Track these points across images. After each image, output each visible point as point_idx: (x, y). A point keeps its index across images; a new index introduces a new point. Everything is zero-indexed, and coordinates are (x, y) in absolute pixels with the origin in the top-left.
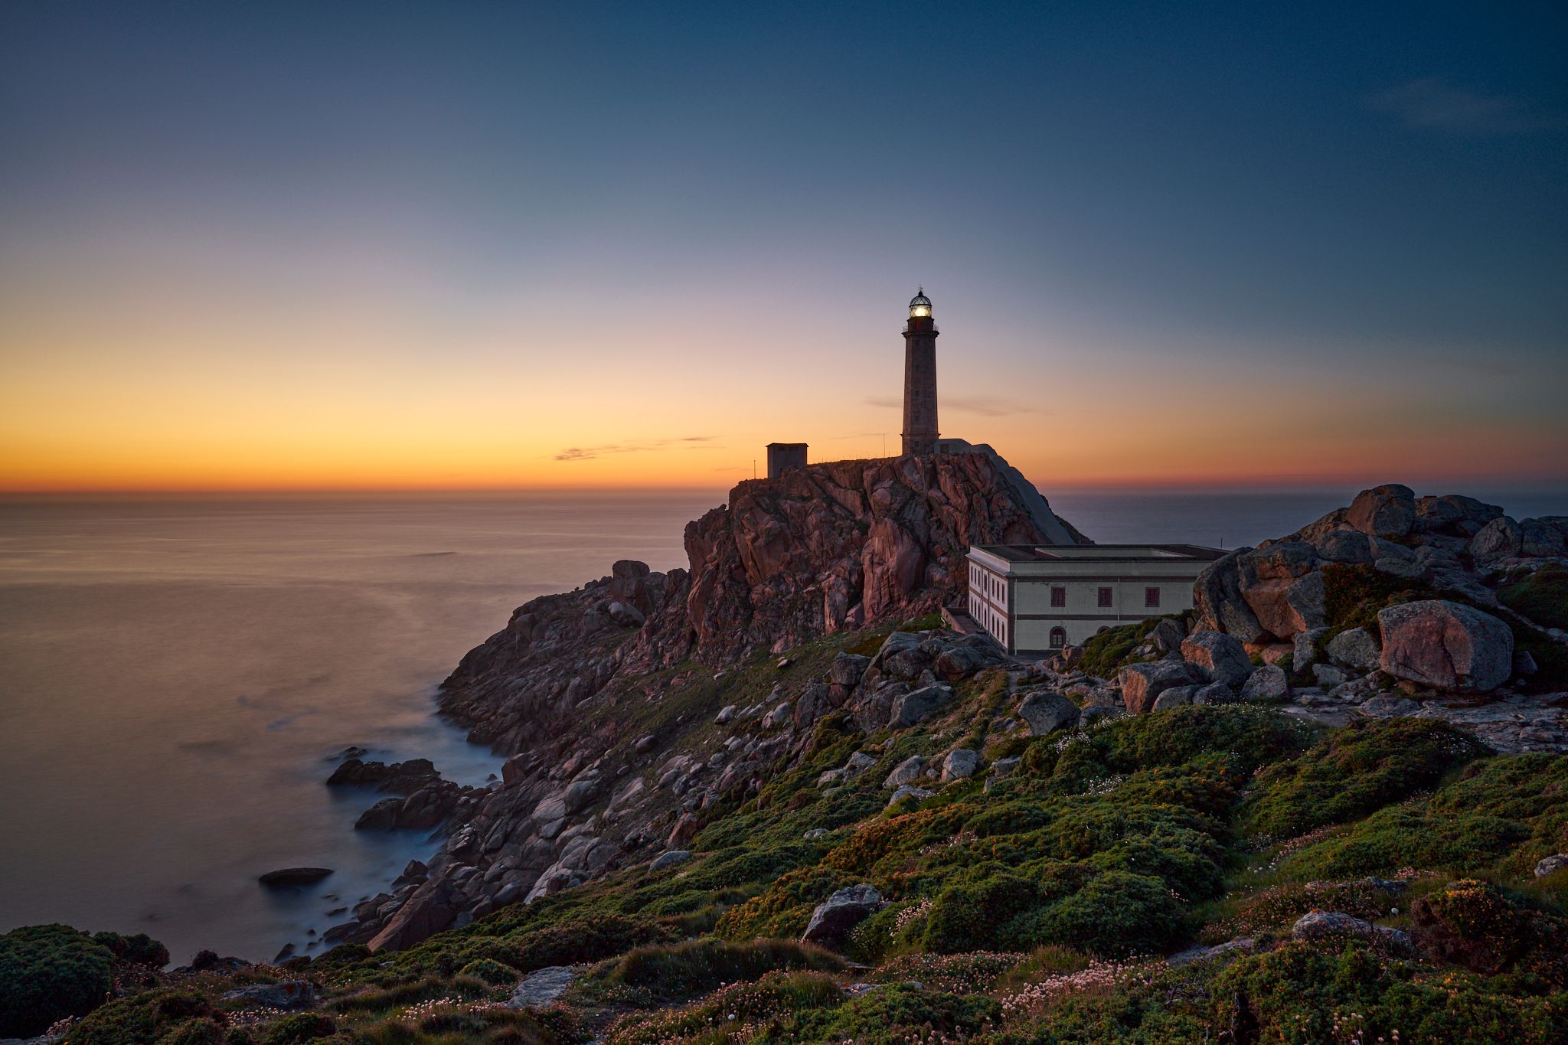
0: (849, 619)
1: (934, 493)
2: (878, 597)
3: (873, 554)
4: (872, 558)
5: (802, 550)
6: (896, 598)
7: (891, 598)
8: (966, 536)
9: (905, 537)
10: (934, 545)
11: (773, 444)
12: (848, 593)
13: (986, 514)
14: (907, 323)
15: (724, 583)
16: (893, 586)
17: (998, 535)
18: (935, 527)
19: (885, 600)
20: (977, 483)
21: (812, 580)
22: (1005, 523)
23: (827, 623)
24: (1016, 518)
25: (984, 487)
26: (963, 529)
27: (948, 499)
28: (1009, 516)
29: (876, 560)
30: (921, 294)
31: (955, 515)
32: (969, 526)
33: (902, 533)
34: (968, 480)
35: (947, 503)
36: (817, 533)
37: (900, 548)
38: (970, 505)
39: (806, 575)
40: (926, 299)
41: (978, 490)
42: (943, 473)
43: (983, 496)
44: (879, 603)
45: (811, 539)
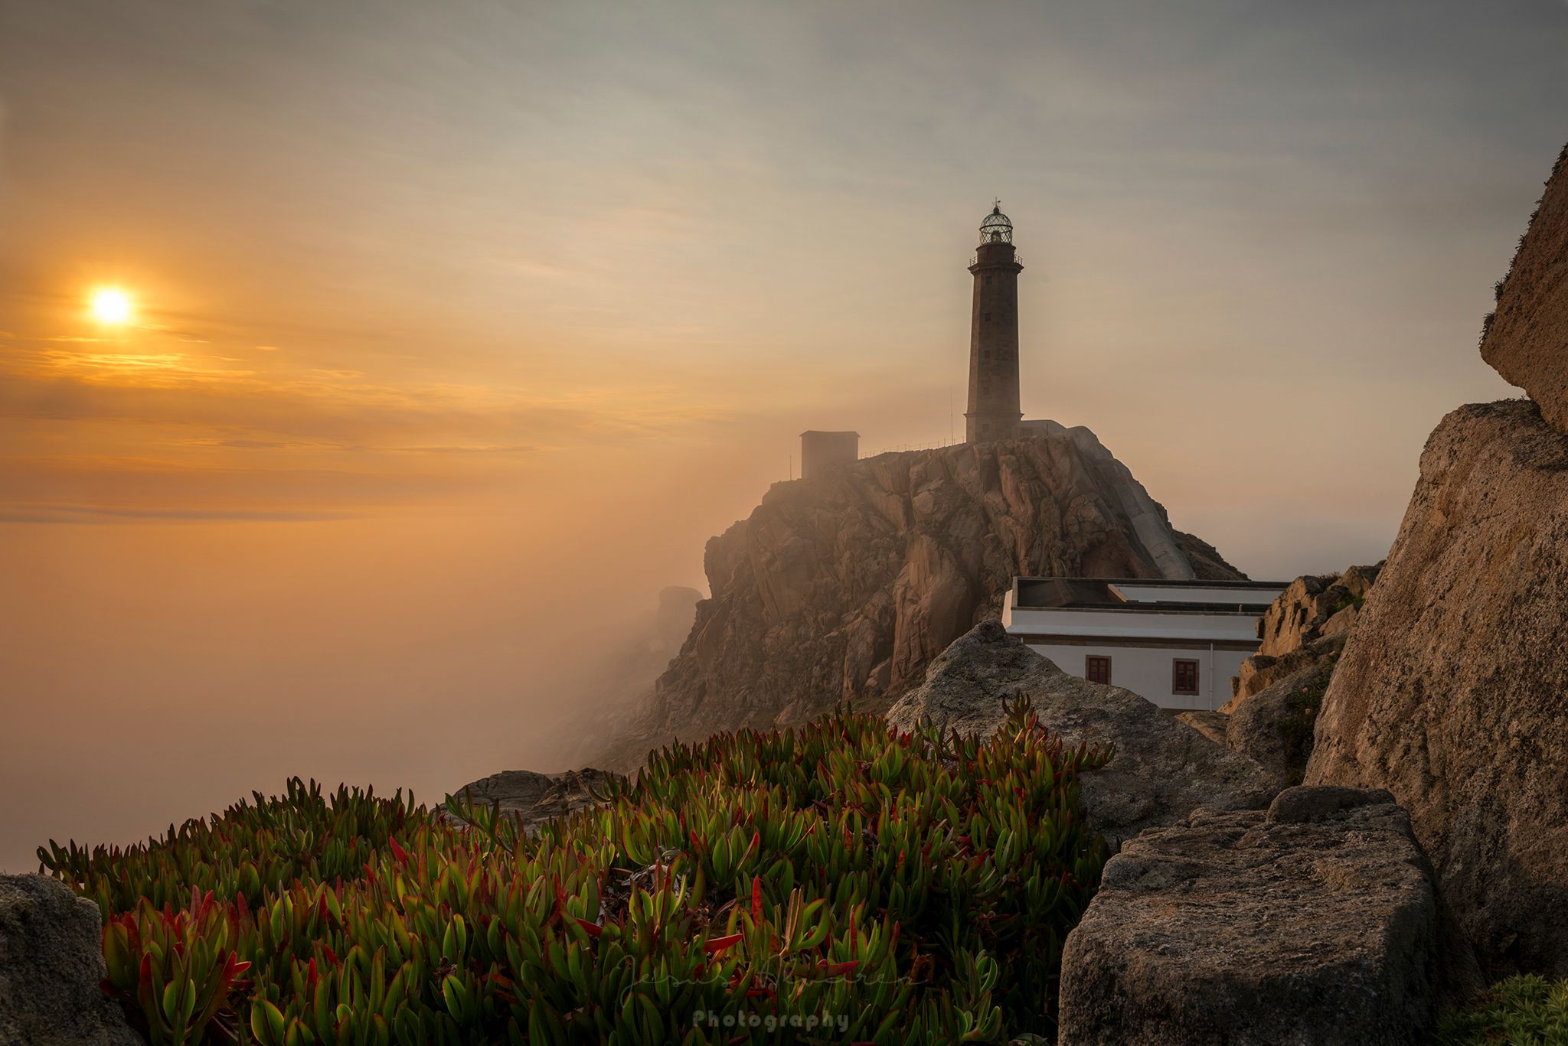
0: (871, 682)
1: (992, 498)
2: (906, 651)
3: (907, 587)
4: (905, 593)
5: (828, 579)
6: (929, 654)
7: (923, 652)
8: (1026, 563)
9: (946, 562)
10: (989, 575)
11: (809, 432)
12: (875, 642)
13: (1057, 529)
14: (976, 254)
15: (734, 621)
16: (924, 635)
17: (1073, 561)
18: (990, 549)
19: (916, 656)
20: (1049, 481)
21: (838, 621)
22: (1085, 543)
23: (845, 684)
24: (1103, 536)
25: (1057, 487)
26: (1023, 553)
27: (1009, 506)
28: (1092, 533)
29: (909, 596)
30: (996, 212)
31: (1014, 530)
32: (1032, 546)
33: (941, 557)
34: (1038, 478)
35: (1007, 513)
36: (847, 555)
37: (938, 579)
38: (1036, 516)
39: (830, 614)
40: (1004, 216)
41: (1050, 493)
42: (1004, 466)
43: (1056, 501)
44: (907, 660)
45: (841, 564)
